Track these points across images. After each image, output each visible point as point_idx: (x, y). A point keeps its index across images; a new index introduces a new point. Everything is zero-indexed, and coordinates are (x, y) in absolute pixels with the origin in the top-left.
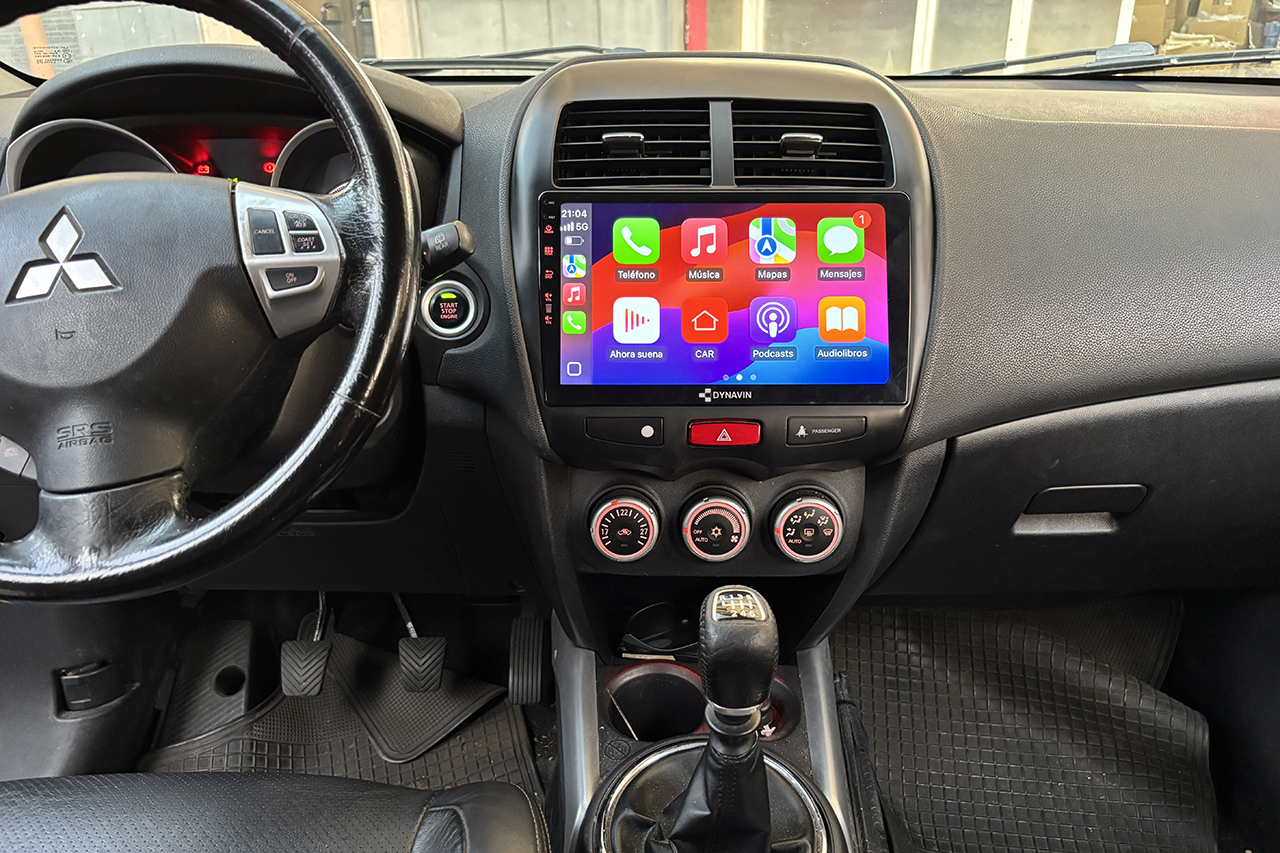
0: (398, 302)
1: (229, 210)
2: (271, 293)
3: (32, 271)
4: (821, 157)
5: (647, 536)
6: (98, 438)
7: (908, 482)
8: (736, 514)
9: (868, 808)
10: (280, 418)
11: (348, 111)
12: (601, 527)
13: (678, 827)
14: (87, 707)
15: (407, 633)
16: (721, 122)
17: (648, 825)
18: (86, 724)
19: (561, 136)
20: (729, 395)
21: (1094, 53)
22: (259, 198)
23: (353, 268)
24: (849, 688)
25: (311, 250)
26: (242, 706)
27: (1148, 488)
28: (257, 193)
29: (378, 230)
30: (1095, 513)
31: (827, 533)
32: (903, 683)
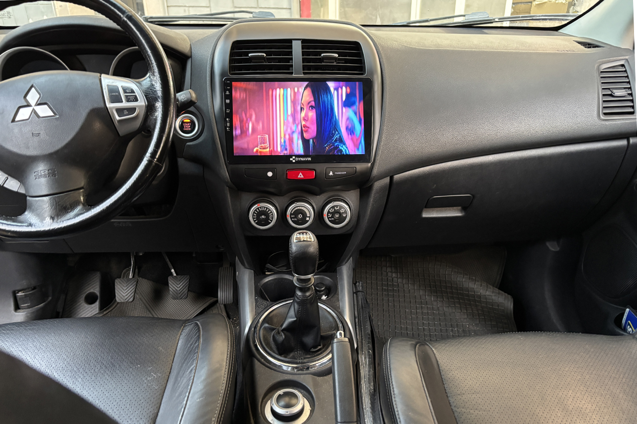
0: (168, 121)
1: (99, 86)
2: (118, 118)
3: (21, 110)
4: (338, 63)
5: (273, 218)
6: (51, 175)
7: (375, 195)
8: (308, 209)
9: (365, 326)
10: (120, 170)
11: (146, 46)
12: (253, 215)
13: (284, 326)
14: (29, 307)
15: (171, 274)
16: (297, 48)
17: (274, 329)
18: (29, 315)
19: (232, 54)
20: (302, 159)
21: (464, 16)
22: (111, 81)
23: (150, 108)
25: (133, 101)
26: (98, 309)
27: (474, 196)
28: (110, 79)
29: (160, 93)
30: (455, 208)
31: (344, 216)
32: (390, 290)
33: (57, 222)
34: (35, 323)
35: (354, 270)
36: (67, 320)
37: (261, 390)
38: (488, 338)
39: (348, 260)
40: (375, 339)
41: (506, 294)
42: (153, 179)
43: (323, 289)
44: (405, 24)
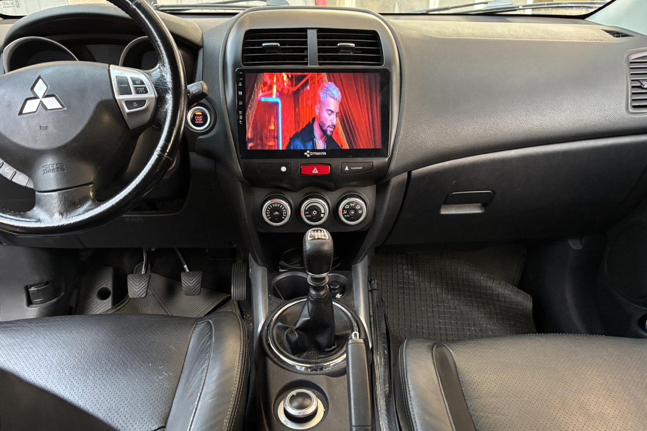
0: (179, 114)
1: (108, 77)
2: (127, 111)
3: (29, 102)
4: (355, 53)
5: (286, 215)
6: (59, 169)
7: (392, 190)
9: (380, 325)
10: (130, 165)
11: (156, 35)
12: (266, 211)
13: (298, 325)
14: (41, 302)
15: (184, 270)
16: (312, 37)
17: (287, 328)
18: (41, 310)
19: (245, 44)
20: (317, 154)
21: (486, 3)
22: (120, 72)
23: (160, 100)
24: (378, 285)
25: (143, 93)
26: (110, 304)
27: (494, 192)
28: (119, 70)
29: (170, 85)
30: (475, 204)
31: (360, 212)
32: (406, 287)
33: (66, 218)
34: (46, 320)
35: (370, 267)
36: (77, 317)
37: (274, 391)
38: (507, 340)
39: (363, 258)
40: (391, 339)
41: (525, 293)
42: (163, 175)
43: (337, 287)
44: (424, 12)
